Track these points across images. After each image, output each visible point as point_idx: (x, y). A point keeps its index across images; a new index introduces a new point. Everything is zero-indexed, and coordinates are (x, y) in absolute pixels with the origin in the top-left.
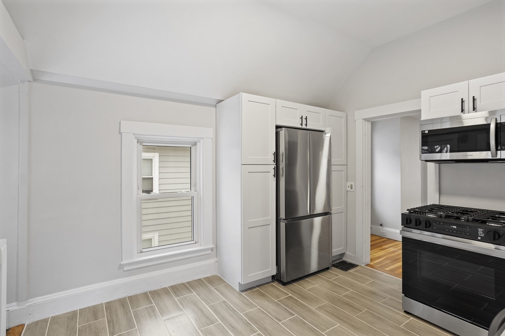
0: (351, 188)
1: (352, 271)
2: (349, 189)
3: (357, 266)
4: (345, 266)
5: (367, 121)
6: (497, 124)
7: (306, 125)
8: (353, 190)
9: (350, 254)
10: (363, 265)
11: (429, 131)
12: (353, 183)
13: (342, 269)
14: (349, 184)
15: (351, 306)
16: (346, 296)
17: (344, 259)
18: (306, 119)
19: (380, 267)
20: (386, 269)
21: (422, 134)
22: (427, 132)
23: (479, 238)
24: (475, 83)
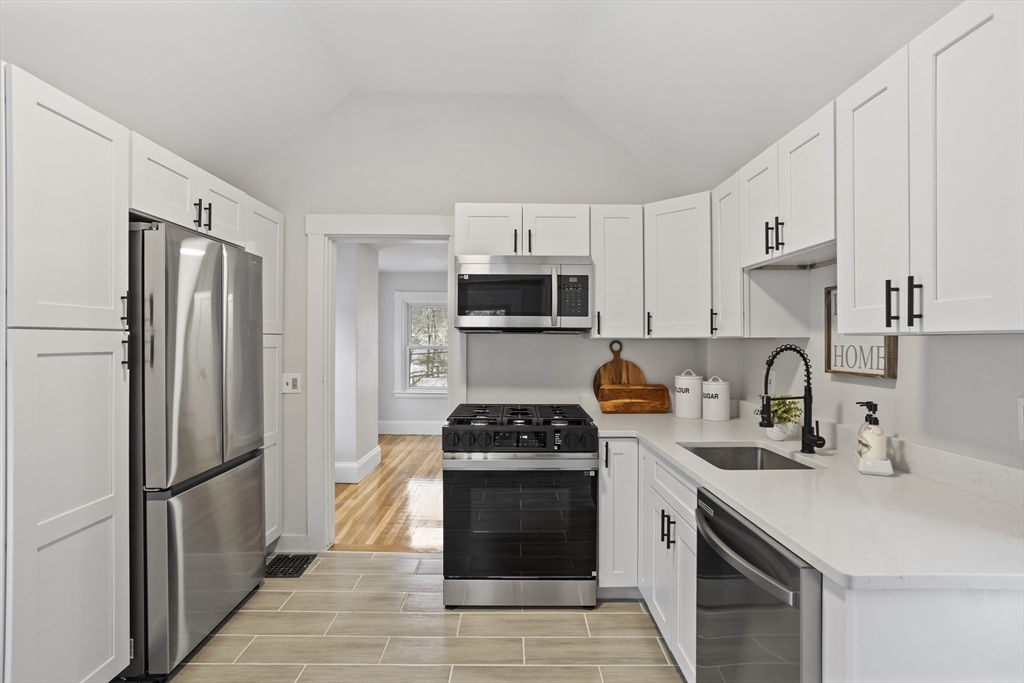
0: (295, 386)
1: (310, 571)
2: (289, 390)
3: (315, 556)
4: (292, 566)
5: (333, 241)
6: (559, 277)
7: (209, 226)
8: (299, 390)
9: (293, 535)
10: (325, 551)
11: (470, 276)
12: (298, 376)
13: (285, 575)
14: (288, 377)
15: (358, 646)
16: (335, 630)
17: (278, 551)
18: (209, 209)
19: (356, 542)
20: (368, 543)
21: (459, 279)
22: (466, 278)
23: (556, 448)
24: (532, 209)
